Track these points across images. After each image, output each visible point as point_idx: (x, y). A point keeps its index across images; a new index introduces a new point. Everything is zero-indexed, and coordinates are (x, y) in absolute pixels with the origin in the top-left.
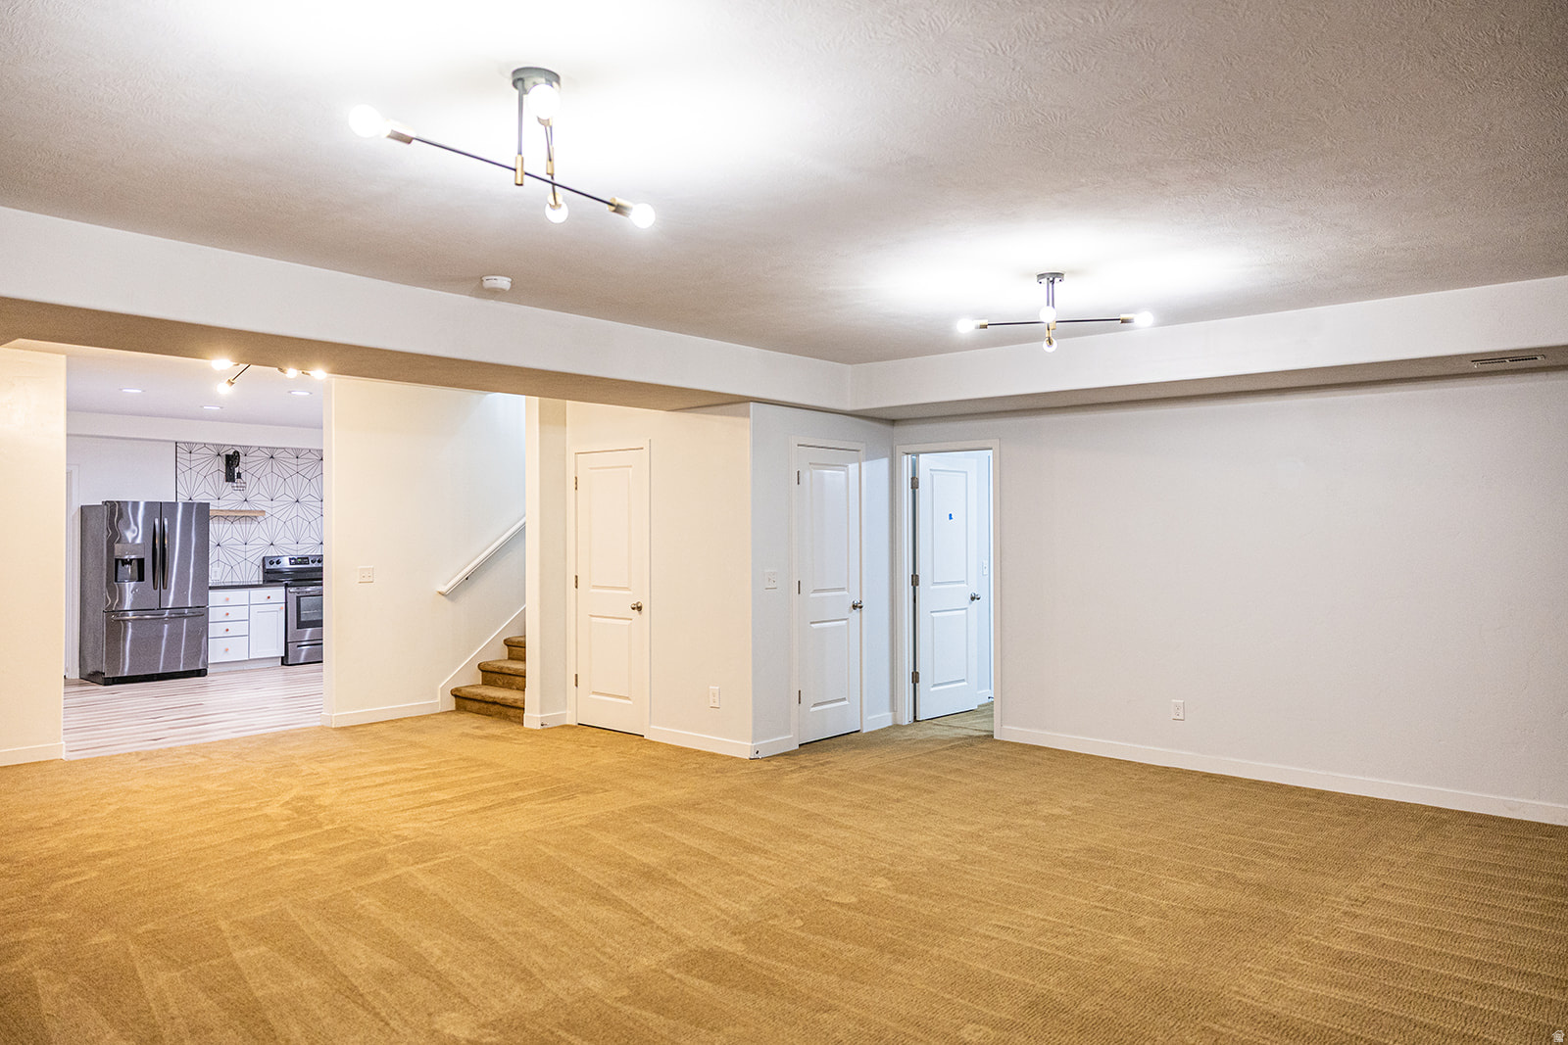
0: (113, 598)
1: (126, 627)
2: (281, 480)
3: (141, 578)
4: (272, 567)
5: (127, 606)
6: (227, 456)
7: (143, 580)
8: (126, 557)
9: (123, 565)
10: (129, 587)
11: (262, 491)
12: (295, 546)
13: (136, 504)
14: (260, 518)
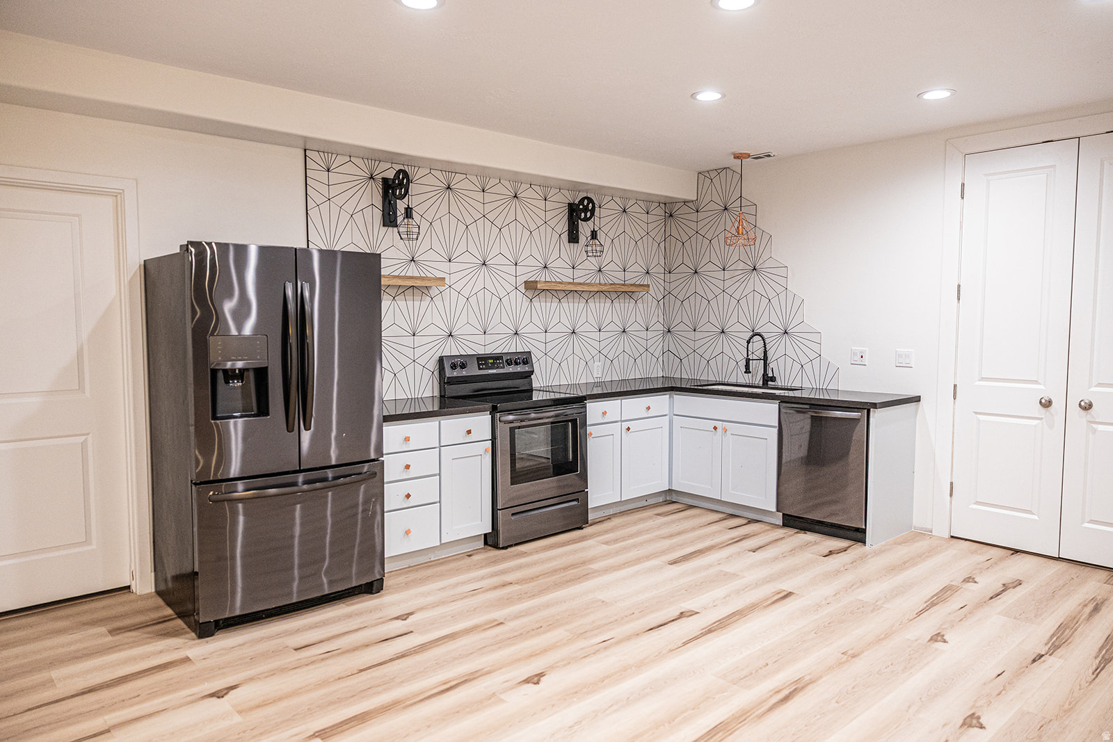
0: (207, 452)
1: (234, 514)
2: (462, 227)
3: (263, 410)
4: (455, 374)
5: (234, 470)
6: (385, 180)
7: (267, 414)
8: (229, 365)
9: (227, 382)
10: (236, 429)
11: (437, 246)
12: (481, 339)
13: (241, 250)
14: (434, 291)
